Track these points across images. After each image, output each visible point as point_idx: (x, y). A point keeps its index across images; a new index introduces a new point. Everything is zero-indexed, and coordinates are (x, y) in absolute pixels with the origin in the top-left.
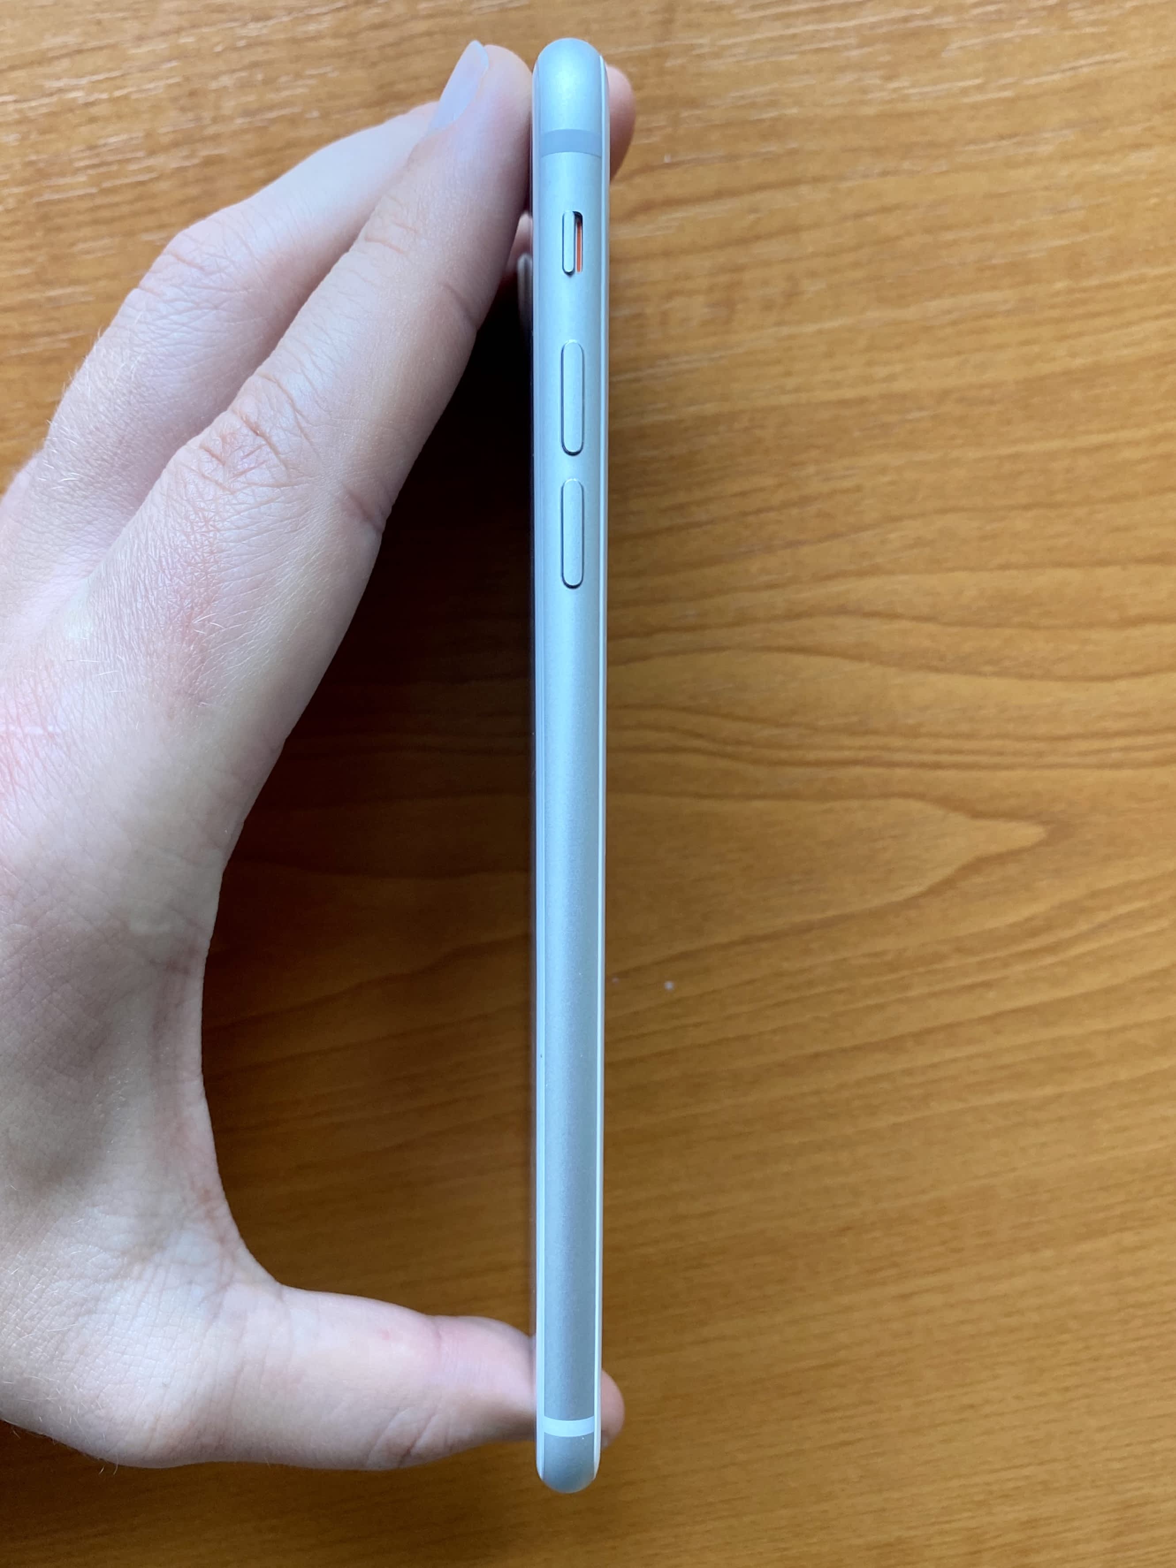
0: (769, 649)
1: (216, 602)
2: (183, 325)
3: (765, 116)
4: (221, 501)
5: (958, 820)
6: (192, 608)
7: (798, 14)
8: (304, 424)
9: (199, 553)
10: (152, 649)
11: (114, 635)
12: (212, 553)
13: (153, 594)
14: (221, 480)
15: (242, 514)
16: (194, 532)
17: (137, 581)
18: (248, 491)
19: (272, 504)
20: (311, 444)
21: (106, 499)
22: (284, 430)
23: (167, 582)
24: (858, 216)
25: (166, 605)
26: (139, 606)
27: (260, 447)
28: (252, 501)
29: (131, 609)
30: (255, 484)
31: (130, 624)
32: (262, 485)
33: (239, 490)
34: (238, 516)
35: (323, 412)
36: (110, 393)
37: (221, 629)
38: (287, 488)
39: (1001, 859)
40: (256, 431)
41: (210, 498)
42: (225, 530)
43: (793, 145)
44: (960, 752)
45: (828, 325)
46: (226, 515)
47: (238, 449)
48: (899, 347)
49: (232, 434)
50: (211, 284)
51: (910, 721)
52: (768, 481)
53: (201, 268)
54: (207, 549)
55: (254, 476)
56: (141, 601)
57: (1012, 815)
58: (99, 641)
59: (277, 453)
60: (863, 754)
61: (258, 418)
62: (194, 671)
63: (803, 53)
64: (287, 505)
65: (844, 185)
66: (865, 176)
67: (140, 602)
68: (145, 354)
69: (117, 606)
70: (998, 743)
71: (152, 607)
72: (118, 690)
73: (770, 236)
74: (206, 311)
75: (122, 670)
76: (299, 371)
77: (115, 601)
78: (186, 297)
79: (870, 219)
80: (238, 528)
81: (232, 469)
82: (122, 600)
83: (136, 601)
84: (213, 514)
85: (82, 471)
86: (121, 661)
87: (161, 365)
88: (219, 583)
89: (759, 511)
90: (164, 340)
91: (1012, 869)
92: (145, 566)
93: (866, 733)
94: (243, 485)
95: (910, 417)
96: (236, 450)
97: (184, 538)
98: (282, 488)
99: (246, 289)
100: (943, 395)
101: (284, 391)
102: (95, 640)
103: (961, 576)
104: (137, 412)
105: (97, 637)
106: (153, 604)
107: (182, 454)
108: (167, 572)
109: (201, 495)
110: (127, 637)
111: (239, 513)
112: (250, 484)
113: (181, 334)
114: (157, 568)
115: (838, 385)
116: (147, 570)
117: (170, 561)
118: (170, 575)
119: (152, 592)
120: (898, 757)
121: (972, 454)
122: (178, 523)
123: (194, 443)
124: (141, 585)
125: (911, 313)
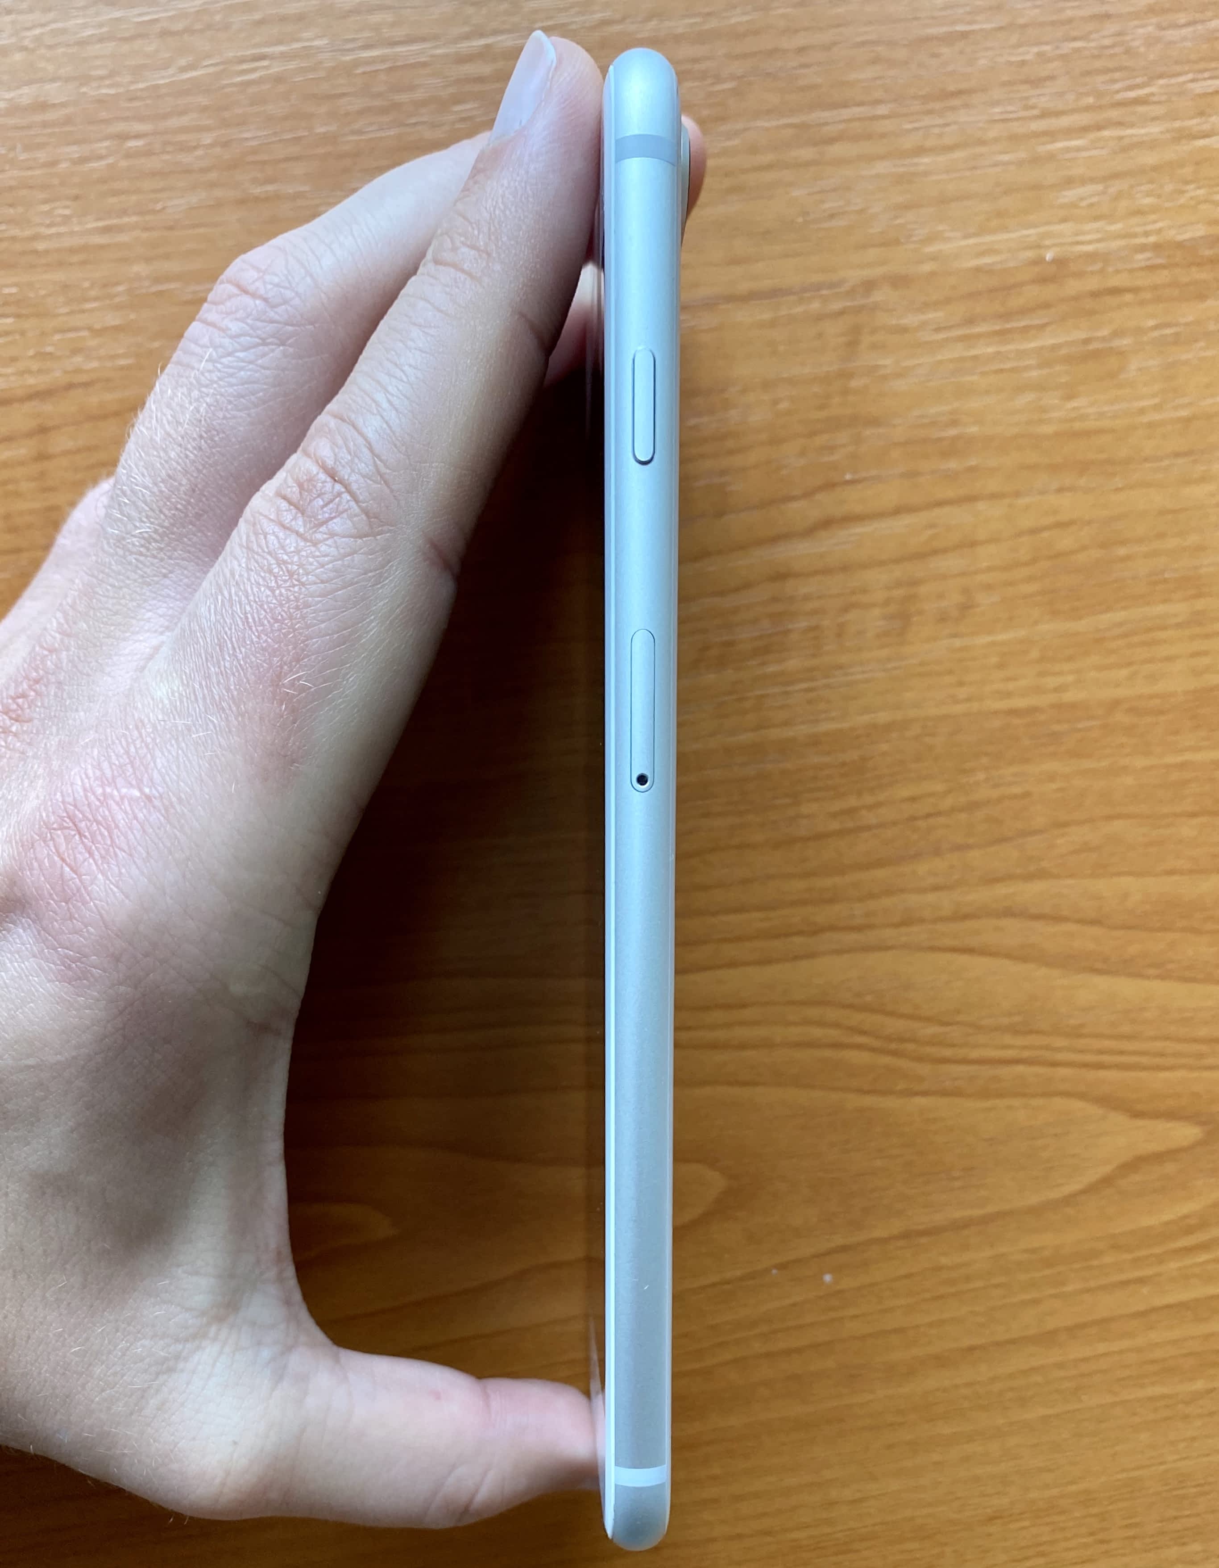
0: (933, 949)
1: (306, 660)
2: (251, 362)
3: (944, 434)
4: (304, 553)
5: (1118, 1119)
6: (281, 667)
7: (979, 336)
8: (383, 470)
9: (286, 609)
10: (243, 709)
11: (204, 695)
12: (297, 608)
13: (241, 653)
14: (301, 530)
15: (326, 567)
16: (279, 587)
17: (224, 638)
18: (329, 542)
19: (355, 555)
20: (392, 491)
21: (182, 550)
22: (364, 476)
23: (255, 639)
24: (1034, 531)
25: (255, 663)
26: (227, 664)
27: (339, 494)
28: (336, 553)
29: (219, 667)
30: (337, 535)
31: (219, 683)
32: (343, 537)
33: (321, 542)
34: (322, 570)
35: (402, 456)
36: (180, 438)
37: (311, 688)
38: (369, 538)
39: (1158, 1157)
40: (333, 475)
41: (292, 549)
42: (309, 584)
43: (973, 462)
44: (1121, 1053)
45: (1000, 637)
46: (310, 568)
47: (316, 497)
48: (1070, 659)
49: (310, 480)
50: (277, 317)
51: (1072, 1022)
52: (939, 787)
53: (266, 300)
54: (294, 604)
55: (337, 525)
56: (229, 659)
57: (1171, 1115)
58: (189, 701)
59: (357, 501)
60: (1026, 1054)
61: (335, 463)
62: (286, 732)
63: (983, 374)
64: (370, 557)
65: (1022, 501)
66: (1042, 493)
67: (228, 661)
68: (213, 394)
69: (205, 664)
70: (1159, 1045)
71: (240, 665)
72: (211, 752)
73: (945, 551)
74: (274, 347)
75: (214, 731)
76: (375, 412)
77: (202, 658)
78: (251, 332)
79: (1045, 535)
80: (322, 582)
81: (313, 519)
82: (210, 659)
83: (224, 659)
84: (296, 567)
85: (156, 522)
86: (213, 722)
87: (229, 407)
88: (307, 640)
89: (928, 816)
90: (233, 380)
91: (1170, 1168)
92: (230, 623)
93: (1031, 1032)
94: (325, 536)
95: (1080, 726)
96: (315, 498)
97: (269, 593)
98: (364, 539)
99: (312, 323)
100: (1114, 704)
101: (361, 434)
102: (185, 699)
103: (1126, 882)
104: (209, 458)
105: (187, 698)
106: (242, 662)
107: (257, 502)
108: (254, 629)
109: (283, 547)
110: (217, 697)
111: (322, 566)
112: (332, 535)
113: (249, 373)
114: (243, 625)
115: (1008, 695)
116: (233, 627)
117: (256, 616)
118: (258, 632)
119: (240, 650)
120: (1060, 1056)
121: (1140, 762)
122: (262, 577)
123: (270, 488)
124: (228, 642)
125: (1084, 625)
